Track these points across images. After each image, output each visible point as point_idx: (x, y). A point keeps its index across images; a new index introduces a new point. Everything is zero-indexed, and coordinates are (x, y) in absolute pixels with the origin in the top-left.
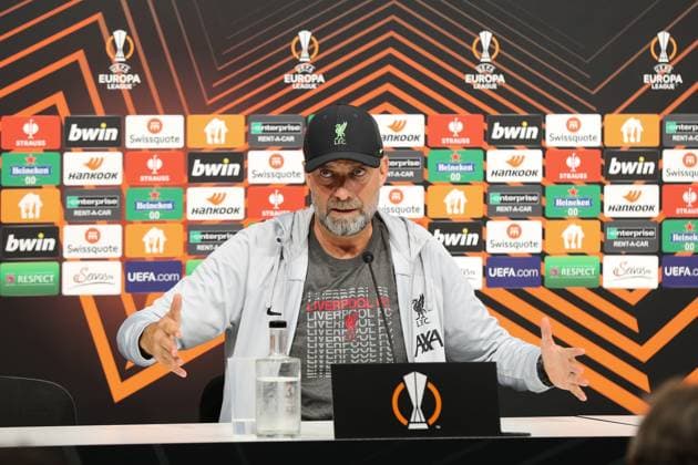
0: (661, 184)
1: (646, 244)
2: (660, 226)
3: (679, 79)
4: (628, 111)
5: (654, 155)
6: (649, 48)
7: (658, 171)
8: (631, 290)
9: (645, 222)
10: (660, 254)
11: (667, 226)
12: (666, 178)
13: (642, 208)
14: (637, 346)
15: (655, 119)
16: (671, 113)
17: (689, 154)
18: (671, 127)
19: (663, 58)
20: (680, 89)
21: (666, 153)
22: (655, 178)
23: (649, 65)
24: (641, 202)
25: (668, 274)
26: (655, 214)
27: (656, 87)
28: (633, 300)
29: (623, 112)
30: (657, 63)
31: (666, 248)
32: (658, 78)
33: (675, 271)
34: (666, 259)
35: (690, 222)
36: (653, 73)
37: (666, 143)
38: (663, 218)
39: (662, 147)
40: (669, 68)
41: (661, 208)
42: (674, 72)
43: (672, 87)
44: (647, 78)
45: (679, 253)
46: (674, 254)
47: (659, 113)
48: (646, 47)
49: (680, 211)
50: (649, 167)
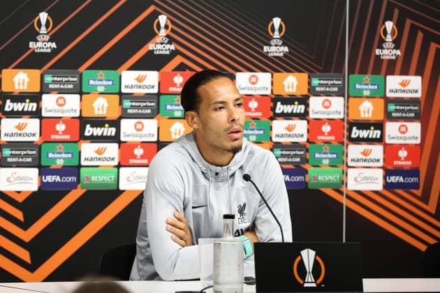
0: (41, 118)
1: (30, 160)
2: (39, 148)
3: (54, 45)
4: (18, 67)
5: (36, 98)
6: (33, 24)
7: (39, 109)
8: (19, 192)
9: (29, 145)
10: (39, 167)
11: (45, 147)
12: (44, 114)
13: (27, 135)
14: (22, 231)
15: (37, 73)
16: (48, 69)
17: (61, 98)
18: (48, 79)
19: (43, 30)
20: (54, 52)
21: (45, 97)
22: (37, 114)
23: (34, 36)
24: (27, 130)
25: (45, 181)
26: (36, 139)
27: (38, 51)
28: (20, 199)
29: (14, 68)
30: (39, 34)
31: (44, 163)
32: (39, 44)
33: (49, 179)
34: (44, 171)
35: (60, 145)
36: (36, 41)
37: (45, 89)
38: (42, 141)
39: (42, 92)
40: (47, 37)
41: (40, 135)
42: (51, 40)
43: (49, 51)
44: (31, 44)
45: (53, 166)
46: (49, 166)
47: (40, 69)
48: (31, 23)
49: (54, 137)
50: (32, 106)
